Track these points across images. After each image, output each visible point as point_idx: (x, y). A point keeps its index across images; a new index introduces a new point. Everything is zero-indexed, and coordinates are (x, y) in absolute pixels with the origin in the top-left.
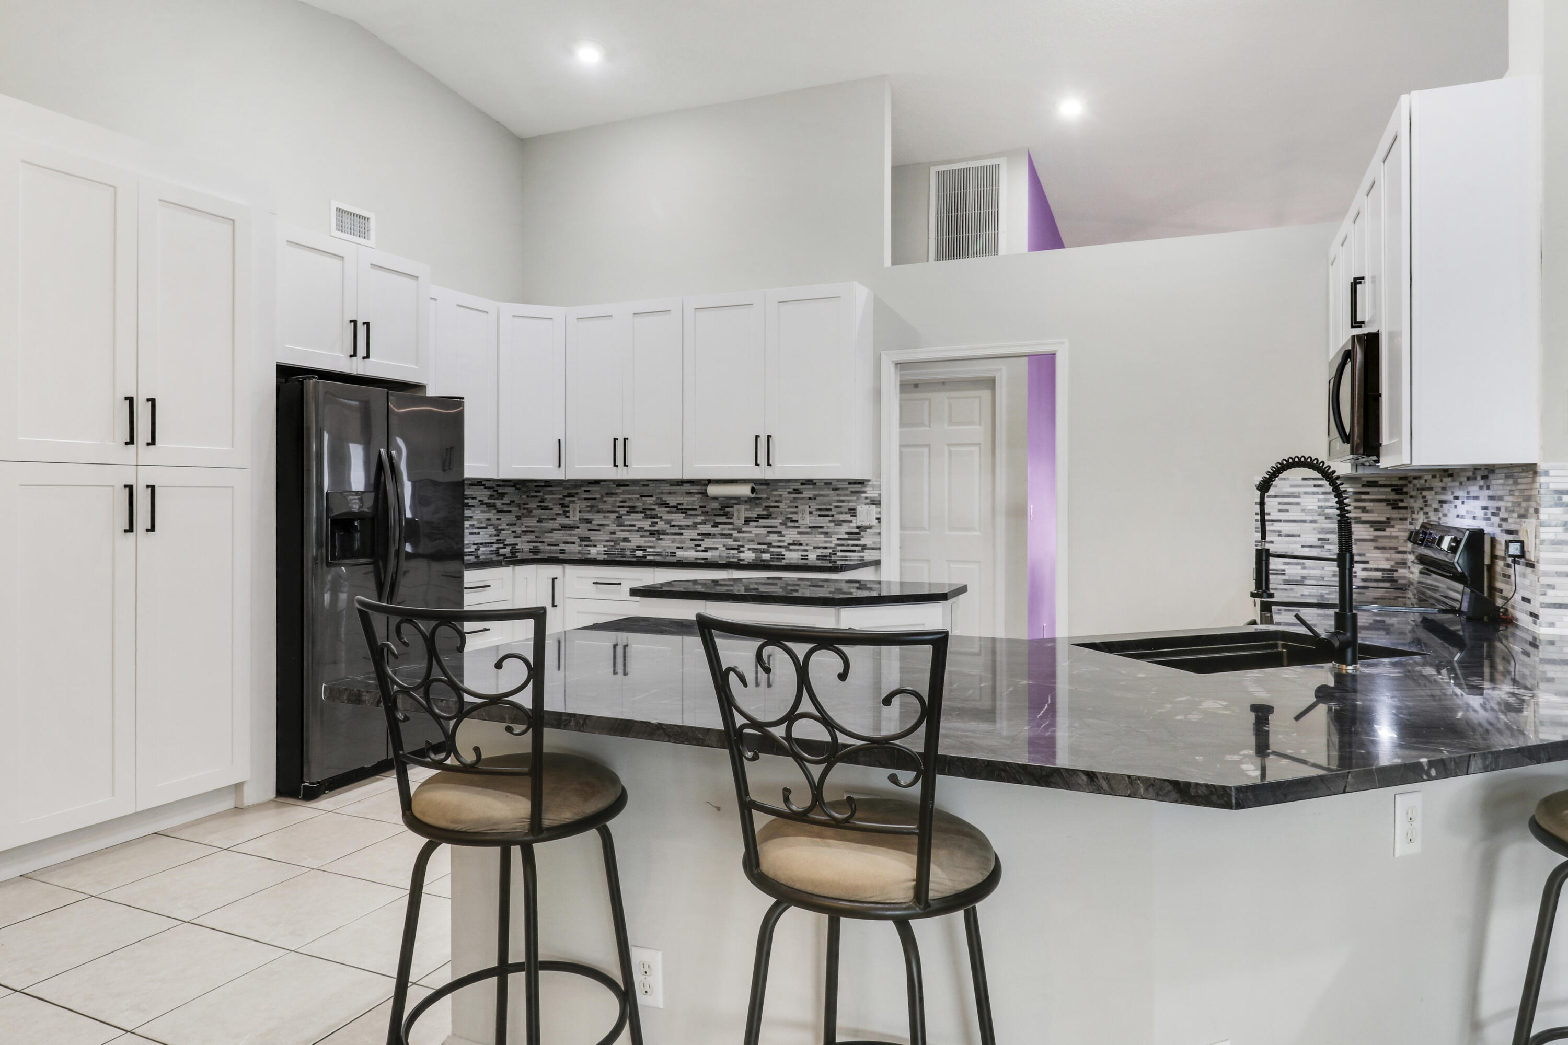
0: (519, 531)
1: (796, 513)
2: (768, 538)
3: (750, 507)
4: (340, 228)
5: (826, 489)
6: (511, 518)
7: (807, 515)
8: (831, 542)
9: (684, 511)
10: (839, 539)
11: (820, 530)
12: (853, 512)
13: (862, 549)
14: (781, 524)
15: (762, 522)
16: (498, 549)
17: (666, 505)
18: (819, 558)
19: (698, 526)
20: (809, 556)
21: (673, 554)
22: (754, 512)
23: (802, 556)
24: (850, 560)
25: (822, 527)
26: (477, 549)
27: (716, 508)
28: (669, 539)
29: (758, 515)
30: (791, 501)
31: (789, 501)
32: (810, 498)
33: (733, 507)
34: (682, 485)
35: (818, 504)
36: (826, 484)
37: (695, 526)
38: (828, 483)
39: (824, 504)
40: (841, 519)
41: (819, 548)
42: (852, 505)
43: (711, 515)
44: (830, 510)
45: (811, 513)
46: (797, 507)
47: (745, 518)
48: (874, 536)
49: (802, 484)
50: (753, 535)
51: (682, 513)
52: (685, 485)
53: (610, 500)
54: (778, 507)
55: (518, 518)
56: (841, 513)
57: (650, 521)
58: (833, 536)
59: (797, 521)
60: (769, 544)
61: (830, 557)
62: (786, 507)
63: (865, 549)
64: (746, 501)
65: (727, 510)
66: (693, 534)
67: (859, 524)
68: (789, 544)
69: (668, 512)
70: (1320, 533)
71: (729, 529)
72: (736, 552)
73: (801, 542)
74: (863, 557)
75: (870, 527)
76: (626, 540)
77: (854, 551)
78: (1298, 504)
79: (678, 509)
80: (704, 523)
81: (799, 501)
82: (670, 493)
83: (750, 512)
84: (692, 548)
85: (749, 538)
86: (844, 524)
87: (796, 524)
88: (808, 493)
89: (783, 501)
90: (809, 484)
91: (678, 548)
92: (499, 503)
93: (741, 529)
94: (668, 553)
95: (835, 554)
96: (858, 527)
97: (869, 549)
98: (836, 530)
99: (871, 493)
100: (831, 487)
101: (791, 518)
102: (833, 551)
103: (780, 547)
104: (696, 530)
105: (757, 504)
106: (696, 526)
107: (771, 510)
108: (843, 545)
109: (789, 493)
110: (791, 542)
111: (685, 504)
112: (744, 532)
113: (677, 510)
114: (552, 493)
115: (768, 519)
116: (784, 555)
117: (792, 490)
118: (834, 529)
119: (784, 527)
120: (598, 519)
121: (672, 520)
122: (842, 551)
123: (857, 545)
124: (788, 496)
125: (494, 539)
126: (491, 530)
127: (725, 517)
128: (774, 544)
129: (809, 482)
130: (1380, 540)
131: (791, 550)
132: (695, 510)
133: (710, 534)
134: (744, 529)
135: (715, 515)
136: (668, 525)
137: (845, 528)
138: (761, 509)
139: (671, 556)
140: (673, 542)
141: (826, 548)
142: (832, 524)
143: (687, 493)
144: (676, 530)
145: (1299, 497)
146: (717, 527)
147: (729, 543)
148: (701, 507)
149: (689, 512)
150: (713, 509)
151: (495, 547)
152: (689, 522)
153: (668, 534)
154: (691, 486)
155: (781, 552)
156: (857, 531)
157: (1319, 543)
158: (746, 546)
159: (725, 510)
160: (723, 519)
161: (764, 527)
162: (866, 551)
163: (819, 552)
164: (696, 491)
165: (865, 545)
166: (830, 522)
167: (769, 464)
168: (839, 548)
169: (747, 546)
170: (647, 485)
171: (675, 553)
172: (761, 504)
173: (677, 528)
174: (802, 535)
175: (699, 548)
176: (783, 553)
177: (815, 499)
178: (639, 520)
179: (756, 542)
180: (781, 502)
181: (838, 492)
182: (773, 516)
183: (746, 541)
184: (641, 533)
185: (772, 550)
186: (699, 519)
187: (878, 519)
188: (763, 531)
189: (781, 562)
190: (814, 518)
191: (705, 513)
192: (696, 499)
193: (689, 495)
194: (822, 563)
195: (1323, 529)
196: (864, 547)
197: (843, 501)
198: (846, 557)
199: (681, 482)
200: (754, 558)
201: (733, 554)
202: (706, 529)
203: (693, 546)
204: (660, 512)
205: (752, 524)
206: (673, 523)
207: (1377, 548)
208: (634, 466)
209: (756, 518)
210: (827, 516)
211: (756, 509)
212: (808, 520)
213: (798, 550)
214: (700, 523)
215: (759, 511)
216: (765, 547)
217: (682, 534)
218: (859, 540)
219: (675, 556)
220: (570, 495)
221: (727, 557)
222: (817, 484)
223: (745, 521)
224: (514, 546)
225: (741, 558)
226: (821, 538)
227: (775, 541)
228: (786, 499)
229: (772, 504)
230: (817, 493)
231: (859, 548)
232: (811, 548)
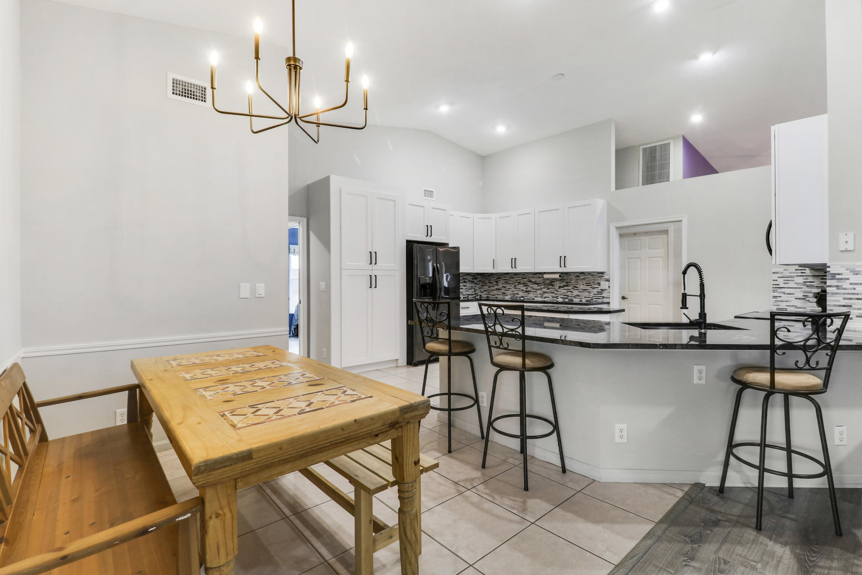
0: (482, 291)
1: (577, 284)
2: (568, 294)
3: (561, 282)
4: (425, 196)
5: (589, 276)
6: (480, 286)
7: (582, 285)
8: (591, 295)
9: (537, 284)
10: (594, 294)
11: (587, 291)
12: (599, 284)
14: (572, 288)
15: (565, 288)
16: (475, 296)
17: (531, 282)
18: (586, 301)
20: (582, 300)
21: (533, 299)
23: (580, 300)
25: (587, 290)
26: (468, 296)
27: (548, 282)
28: (532, 294)
30: (576, 280)
32: (583, 279)
33: (554, 282)
34: (536, 275)
35: (586, 281)
36: (589, 273)
37: (541, 289)
38: (590, 273)
39: (588, 281)
40: (595, 287)
41: (586, 297)
42: (599, 281)
44: (590, 283)
45: (583, 284)
46: (578, 282)
48: (608, 293)
49: (580, 274)
50: (562, 292)
53: (512, 280)
54: (571, 282)
55: (482, 286)
56: (595, 284)
57: (525, 287)
58: (592, 293)
59: (578, 288)
60: (568, 296)
61: (590, 301)
62: (574, 282)
63: (604, 298)
64: (559, 280)
65: (553, 283)
66: (541, 292)
67: (602, 289)
68: (575, 296)
69: (532, 284)
70: (804, 293)
71: (553, 290)
72: (556, 298)
73: (580, 295)
74: (603, 301)
75: (606, 290)
76: (517, 294)
77: (600, 299)
78: (793, 280)
79: (535, 283)
80: (544, 288)
81: (579, 280)
82: (532, 277)
83: (561, 284)
84: (540, 297)
85: (560, 294)
87: (578, 289)
88: (582, 277)
91: (535, 297)
92: (475, 281)
93: (557, 290)
96: (601, 290)
97: (605, 298)
98: (593, 291)
99: (606, 277)
100: (591, 275)
101: (576, 286)
102: (592, 299)
103: (572, 297)
105: (563, 281)
107: (568, 283)
108: (595, 296)
109: (575, 277)
110: (576, 295)
111: (537, 281)
112: (559, 291)
114: (493, 277)
115: (567, 286)
116: (573, 300)
119: (573, 289)
120: (508, 286)
121: (533, 287)
122: (595, 299)
125: (474, 293)
126: (473, 290)
127: (552, 286)
128: (569, 296)
129: (583, 273)
131: (576, 298)
132: (541, 283)
133: (546, 292)
134: (559, 290)
135: (548, 285)
137: (596, 290)
140: (533, 295)
141: (589, 297)
142: (591, 289)
143: (537, 277)
145: (794, 278)
146: (549, 289)
147: (553, 295)
148: (543, 282)
149: (539, 284)
151: (474, 296)
152: (539, 288)
153: (532, 292)
154: (540, 275)
156: (601, 291)
157: (804, 297)
159: (551, 283)
161: (566, 289)
163: (586, 299)
164: (541, 277)
165: (604, 296)
166: (591, 288)
167: (565, 267)
168: (594, 297)
169: (560, 297)
170: (525, 275)
172: (565, 281)
173: (535, 290)
174: (580, 293)
175: (543, 297)
177: (585, 279)
178: (522, 287)
179: (563, 295)
180: (572, 280)
181: (593, 277)
182: (569, 286)
184: (523, 292)
185: (569, 298)
186: (543, 287)
187: (609, 287)
188: (566, 291)
190: (585, 286)
191: (544, 284)
192: (541, 279)
193: (539, 278)
194: (587, 303)
195: (805, 291)
197: (595, 280)
198: (597, 301)
199: (536, 273)
200: (562, 301)
202: (545, 290)
204: (529, 284)
205: (561, 288)
206: (533, 288)
208: (519, 268)
209: (563, 286)
210: (589, 285)
212: (582, 287)
213: (578, 298)
214: (543, 288)
215: (564, 284)
216: (566, 297)
217: (536, 292)
218: (602, 294)
219: (535, 299)
220: (499, 278)
221: (552, 300)
222: (585, 274)
223: (559, 287)
224: (481, 295)
225: (557, 300)
226: (587, 294)
228: (574, 279)
229: (569, 281)
230: (585, 277)
231: (602, 298)
232: (583, 297)
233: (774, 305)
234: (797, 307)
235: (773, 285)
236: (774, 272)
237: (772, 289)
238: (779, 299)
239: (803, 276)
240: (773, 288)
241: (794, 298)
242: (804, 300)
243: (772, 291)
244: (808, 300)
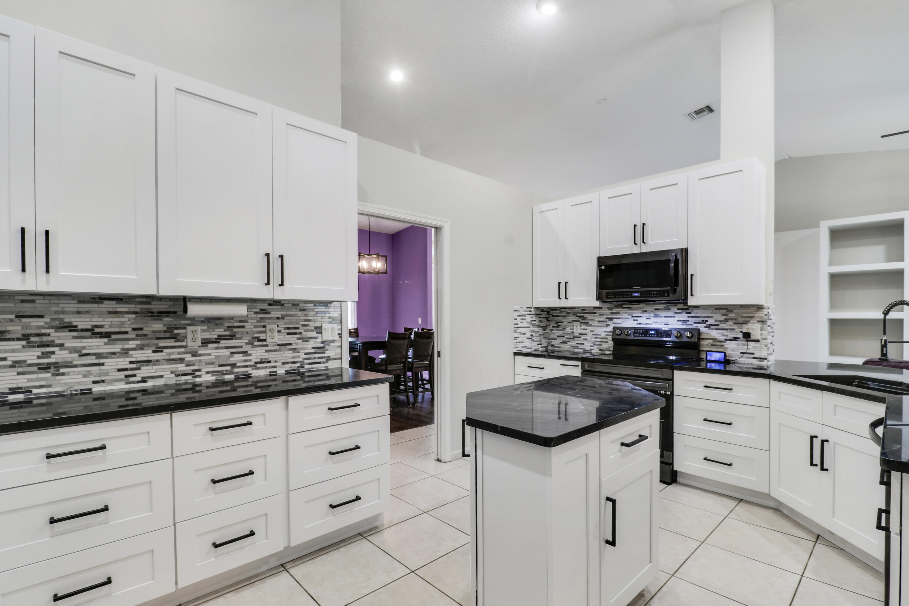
1: (265, 332)
2: (232, 359)
3: (208, 328)
5: (293, 310)
7: (276, 334)
8: (299, 357)
9: (107, 335)
10: (306, 354)
11: (289, 347)
12: (319, 330)
13: (327, 360)
14: (246, 344)
15: (223, 343)
17: (72, 328)
18: (287, 373)
19: (131, 352)
20: (278, 372)
21: (86, 392)
22: (213, 333)
23: (270, 372)
24: (316, 371)
25: (290, 344)
27: (159, 329)
28: (79, 373)
29: (219, 336)
30: (258, 321)
31: (255, 321)
32: (278, 318)
33: (185, 328)
34: (102, 303)
35: (285, 324)
36: (293, 305)
37: (125, 352)
38: (295, 304)
39: (292, 323)
40: (309, 336)
41: (287, 363)
42: (318, 324)
43: (152, 339)
44: (298, 328)
45: (279, 331)
46: (264, 326)
47: (202, 339)
48: (336, 349)
49: (270, 305)
50: (213, 357)
51: (101, 337)
52: (105, 302)
54: (243, 327)
56: (308, 330)
57: (38, 352)
58: (301, 351)
59: (265, 340)
60: (233, 365)
61: (298, 370)
62: (252, 327)
64: (203, 322)
65: (176, 331)
66: (124, 363)
67: (324, 339)
68: (256, 363)
69: (75, 337)
70: (531, 332)
71: (179, 353)
72: (190, 377)
73: (270, 359)
74: (327, 367)
75: (333, 341)
77: (320, 363)
78: (525, 319)
80: (141, 348)
81: (266, 321)
82: (79, 313)
83: (209, 333)
84: (121, 380)
85: (207, 361)
86: (311, 340)
87: (264, 343)
88: (276, 312)
89: (249, 321)
90: (277, 305)
91: (94, 382)
93: (197, 352)
94: (76, 390)
95: (303, 367)
96: (323, 342)
97: (332, 359)
98: (304, 346)
99: (333, 313)
100: (298, 308)
101: (258, 337)
102: (301, 365)
103: (246, 366)
104: (128, 357)
105: (217, 324)
106: (127, 353)
107: (235, 330)
108: (310, 359)
109: (256, 313)
110: (259, 360)
111: (106, 327)
112: (200, 355)
113: (93, 334)
115: (232, 339)
116: (251, 374)
117: (258, 310)
118: (302, 345)
119: (250, 346)
121: (84, 348)
122: (309, 364)
123: (322, 358)
124: (255, 316)
127: (173, 340)
128: (238, 364)
129: (277, 303)
130: (545, 334)
131: (258, 368)
132: (126, 333)
133: (150, 361)
134: (200, 352)
135: (158, 338)
136: (76, 355)
137: (311, 344)
138: (223, 330)
139: (81, 394)
140: (85, 376)
141: (294, 363)
142: (301, 341)
143: (110, 313)
144: (93, 360)
145: (525, 316)
146: (162, 351)
147: (180, 369)
148: (134, 329)
149: (114, 337)
150: (154, 332)
153: (76, 366)
154: (117, 303)
155: (247, 371)
156: (322, 345)
157: (530, 337)
158: (202, 370)
159: (173, 332)
160: (171, 343)
161: (226, 347)
162: (329, 362)
163: (288, 367)
164: (126, 310)
165: (329, 357)
166: (298, 339)
168: (306, 362)
169: (204, 370)
170: (33, 301)
171: (91, 389)
172: (223, 325)
173: (94, 357)
174: (270, 353)
175: (132, 379)
176: (250, 372)
177: (283, 318)
178: (13, 351)
179: (217, 363)
180: (247, 322)
181: (304, 312)
182: (237, 336)
183: (204, 364)
184: (20, 370)
185: (236, 370)
186: (132, 344)
187: (339, 335)
188: (227, 352)
189: (248, 381)
190: (283, 337)
192: (127, 320)
193: (115, 315)
194: (291, 376)
195: (532, 330)
196: (328, 359)
197: (309, 320)
198: (313, 368)
199: (100, 299)
200: (214, 381)
201: (186, 380)
202: (147, 354)
203: (123, 377)
204: (59, 337)
205: (210, 345)
206: (84, 352)
207: (544, 338)
209: (216, 339)
210: (296, 334)
211: (216, 330)
212: (276, 338)
213: (266, 367)
214: (134, 349)
215: (221, 331)
216: (228, 368)
217: (102, 364)
218: (324, 353)
219: (91, 393)
221: (176, 385)
222: (285, 305)
223: (202, 343)
225: (197, 383)
226: (289, 354)
227: (240, 361)
228: (252, 318)
229: (236, 324)
230: (285, 313)
231: (324, 360)
232: (281, 364)
233: (515, 348)
234: (528, 347)
235: (515, 324)
236: (515, 309)
237: (513, 329)
238: (518, 340)
239: (530, 314)
240: (515, 327)
241: (526, 339)
242: (531, 340)
243: (513, 332)
244: (533, 340)
